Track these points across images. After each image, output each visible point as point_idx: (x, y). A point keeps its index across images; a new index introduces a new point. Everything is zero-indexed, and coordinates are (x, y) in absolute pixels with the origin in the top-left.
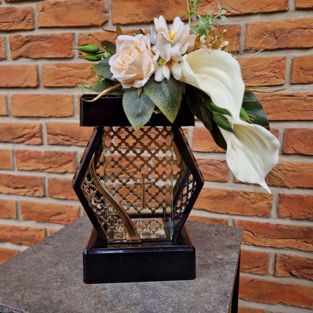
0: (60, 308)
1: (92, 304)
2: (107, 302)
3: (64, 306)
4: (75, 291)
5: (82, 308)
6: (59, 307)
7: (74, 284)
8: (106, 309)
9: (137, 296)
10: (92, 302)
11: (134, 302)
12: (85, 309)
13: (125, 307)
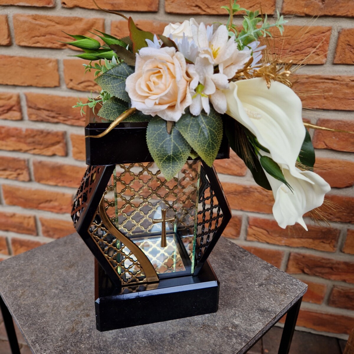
0: (39, 321)
1: (65, 330)
2: (79, 333)
3: (43, 321)
4: (64, 306)
5: (54, 330)
6: (39, 319)
7: (69, 297)
8: (71, 342)
9: (109, 339)
10: (67, 327)
11: (100, 345)
12: (55, 333)
13: (89, 347)
